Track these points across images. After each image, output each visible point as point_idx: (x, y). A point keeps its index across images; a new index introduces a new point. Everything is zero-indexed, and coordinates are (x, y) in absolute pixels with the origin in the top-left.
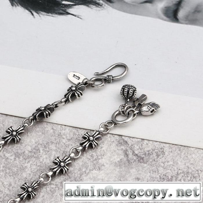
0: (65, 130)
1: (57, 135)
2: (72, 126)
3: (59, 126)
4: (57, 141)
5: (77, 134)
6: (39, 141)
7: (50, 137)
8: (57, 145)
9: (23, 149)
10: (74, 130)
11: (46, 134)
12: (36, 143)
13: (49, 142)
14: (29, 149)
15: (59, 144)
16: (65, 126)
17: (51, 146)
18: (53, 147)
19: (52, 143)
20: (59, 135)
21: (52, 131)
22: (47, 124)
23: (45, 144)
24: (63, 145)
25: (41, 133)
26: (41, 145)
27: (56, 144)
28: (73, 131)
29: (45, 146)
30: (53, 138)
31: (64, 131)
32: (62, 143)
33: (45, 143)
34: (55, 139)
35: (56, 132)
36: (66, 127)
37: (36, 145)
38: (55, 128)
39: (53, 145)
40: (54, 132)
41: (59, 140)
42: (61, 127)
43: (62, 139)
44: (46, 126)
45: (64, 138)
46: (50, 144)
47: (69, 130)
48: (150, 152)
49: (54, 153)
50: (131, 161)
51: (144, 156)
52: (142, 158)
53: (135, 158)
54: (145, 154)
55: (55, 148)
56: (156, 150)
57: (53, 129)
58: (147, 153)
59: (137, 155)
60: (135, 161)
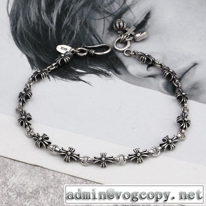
0: (64, 177)
1: (56, 181)
2: (70, 175)
3: (60, 174)
4: (56, 186)
5: (75, 181)
6: (40, 184)
7: (50, 182)
8: (56, 189)
9: (25, 190)
10: (72, 178)
11: (47, 179)
12: (37, 186)
13: (49, 186)
14: (31, 190)
15: (57, 188)
16: (65, 174)
17: (49, 190)
18: (51, 190)
19: (51, 187)
20: (58, 181)
21: (52, 177)
22: (49, 171)
23: (45, 188)
24: (61, 190)
25: (42, 178)
26: (42, 188)
27: (55, 188)
28: (71, 178)
29: (45, 190)
30: (53, 183)
31: (63, 178)
32: (60, 188)
33: (45, 186)
34: (54, 184)
35: (56, 179)
36: (65, 175)
37: (37, 187)
38: (55, 175)
39: (52, 189)
40: (54, 178)
41: (58, 185)
42: (61, 174)
43: (60, 185)
44: (48, 173)
45: (62, 184)
46: (49, 188)
47: (68, 177)
49: (51, 195)
55: (53, 192)
57: (53, 175)
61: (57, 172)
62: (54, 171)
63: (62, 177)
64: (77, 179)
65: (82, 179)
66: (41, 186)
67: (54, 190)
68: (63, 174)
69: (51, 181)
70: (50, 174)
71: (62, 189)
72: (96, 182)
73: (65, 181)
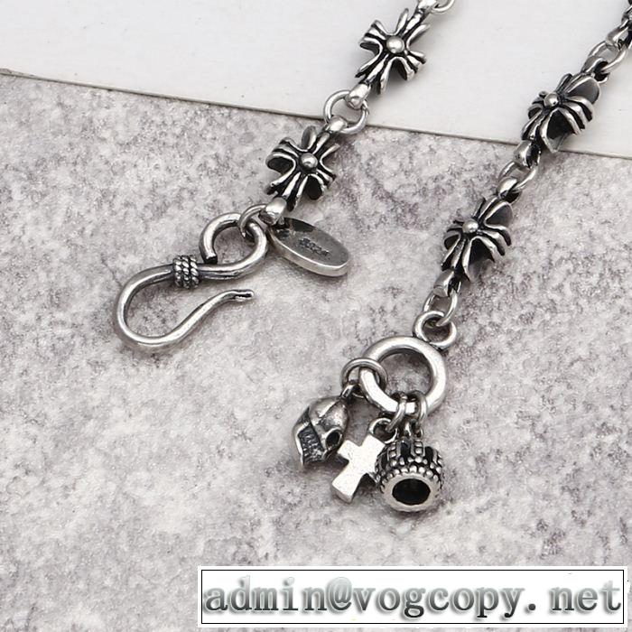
0: (108, 108)
1: (77, 130)
3: (87, 94)
4: (76, 151)
5: (158, 119)
6: (6, 154)
7: (51, 137)
8: (79, 168)
10: (145, 107)
11: (34, 127)
13: (47, 156)
15: (84, 163)
16: (110, 90)
17: (52, 174)
18: (62, 176)
19: (59, 160)
20: (85, 129)
21: (57, 112)
23: (32, 168)
24: (102, 166)
25: (13, 125)
26: (16, 170)
27: (75, 164)
28: (142, 108)
29: (30, 176)
30: (62, 141)
31: (103, 113)
32: (96, 160)
33: (31, 161)
34: (70, 144)
35: (75, 118)
36: (113, 95)
38: (68, 102)
39: (62, 168)
40: (66, 118)
41: (88, 147)
42: (94, 95)
43: (97, 144)
44: (33, 95)
45: (104, 140)
46: (51, 165)
47: (125, 106)
48: (442, 183)
49: (65, 199)
50: (367, 222)
51: (417, 199)
52: (412, 209)
53: (382, 208)
54: (423, 192)
55: (69, 181)
56: (466, 176)
57: (60, 104)
58: (432, 186)
59: (390, 196)
60: (383, 220)
61: (76, 85)
62: (61, 82)
63: (99, 105)
64: (170, 110)
65: (186, 106)
67: (74, 173)
68: (104, 93)
69: (53, 133)
70: (46, 101)
71: (107, 163)
72: (251, 110)
73: (116, 122)
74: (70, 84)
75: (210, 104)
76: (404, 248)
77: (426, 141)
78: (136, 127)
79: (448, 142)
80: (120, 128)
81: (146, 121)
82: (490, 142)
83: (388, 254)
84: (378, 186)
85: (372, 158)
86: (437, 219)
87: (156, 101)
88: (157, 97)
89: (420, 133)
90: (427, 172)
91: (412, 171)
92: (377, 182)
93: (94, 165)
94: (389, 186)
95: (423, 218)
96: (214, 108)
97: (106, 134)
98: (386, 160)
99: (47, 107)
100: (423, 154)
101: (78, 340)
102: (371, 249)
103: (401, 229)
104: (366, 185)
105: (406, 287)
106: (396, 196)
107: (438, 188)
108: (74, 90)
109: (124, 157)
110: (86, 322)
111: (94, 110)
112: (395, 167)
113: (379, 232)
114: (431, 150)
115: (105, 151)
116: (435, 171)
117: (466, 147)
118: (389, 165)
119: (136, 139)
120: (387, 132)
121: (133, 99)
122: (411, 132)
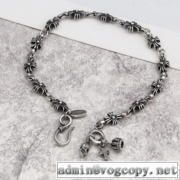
0: (75, 44)
1: (69, 47)
2: (81, 42)
3: (71, 41)
4: (68, 51)
5: (84, 47)
6: (55, 49)
7: (64, 48)
8: (68, 54)
9: (43, 54)
10: (82, 45)
11: (61, 45)
12: (52, 51)
13: (63, 51)
14: (47, 54)
15: (69, 53)
16: (76, 41)
17: (63, 54)
18: (65, 55)
19: (65, 52)
20: (70, 47)
21: (65, 43)
22: (62, 38)
23: (59, 52)
24: (72, 54)
25: (57, 44)
26: (56, 52)
27: (67, 53)
28: (81, 45)
29: (59, 54)
30: (66, 49)
31: (74, 45)
32: (71, 53)
33: (59, 51)
34: (67, 49)
35: (69, 45)
36: (76, 42)
37: (53, 52)
38: (68, 42)
40: (67, 45)
41: (70, 50)
42: (73, 41)
43: (72, 50)
44: (61, 40)
47: (78, 44)
48: (136, 67)
49: (65, 59)
50: (121, 72)
51: (130, 69)
52: (130, 71)
53: (124, 69)
54: (132, 68)
55: (66, 56)
56: (140, 66)
57: (66, 42)
58: (134, 67)
59: (126, 68)
60: (124, 72)
61: (69, 39)
62: (67, 38)
64: (86, 46)
65: (89, 46)
66: (56, 51)
68: (75, 41)
70: (63, 41)
71: (73, 54)
72: (101, 48)
73: (76, 47)
74: (68, 39)
75: (94, 46)
76: (127, 77)
77: (134, 59)
78: (80, 48)
79: (138, 60)
80: (77, 48)
81: (82, 47)
82: (145, 61)
83: (124, 78)
84: (124, 65)
85: (123, 60)
86: (134, 73)
87: (84, 44)
88: (84, 43)
89: (133, 57)
90: (133, 65)
91: (130, 64)
92: (123, 65)
93: (71, 54)
94: (126, 66)
95: (131, 73)
96: (95, 47)
97: (74, 48)
98: (126, 61)
99: (64, 42)
100: (133, 61)
101: (64, 84)
102: (121, 76)
103: (127, 74)
104: (121, 65)
105: (127, 84)
106: (127, 68)
107: (135, 67)
108: (69, 40)
109: (77, 53)
110: (66, 81)
111: (72, 44)
112: (127, 63)
113: (123, 74)
114: (134, 61)
115: (73, 52)
116: (135, 65)
117: (141, 61)
118: (126, 62)
119: (79, 50)
120: (126, 56)
121: (80, 43)
122: (131, 57)
